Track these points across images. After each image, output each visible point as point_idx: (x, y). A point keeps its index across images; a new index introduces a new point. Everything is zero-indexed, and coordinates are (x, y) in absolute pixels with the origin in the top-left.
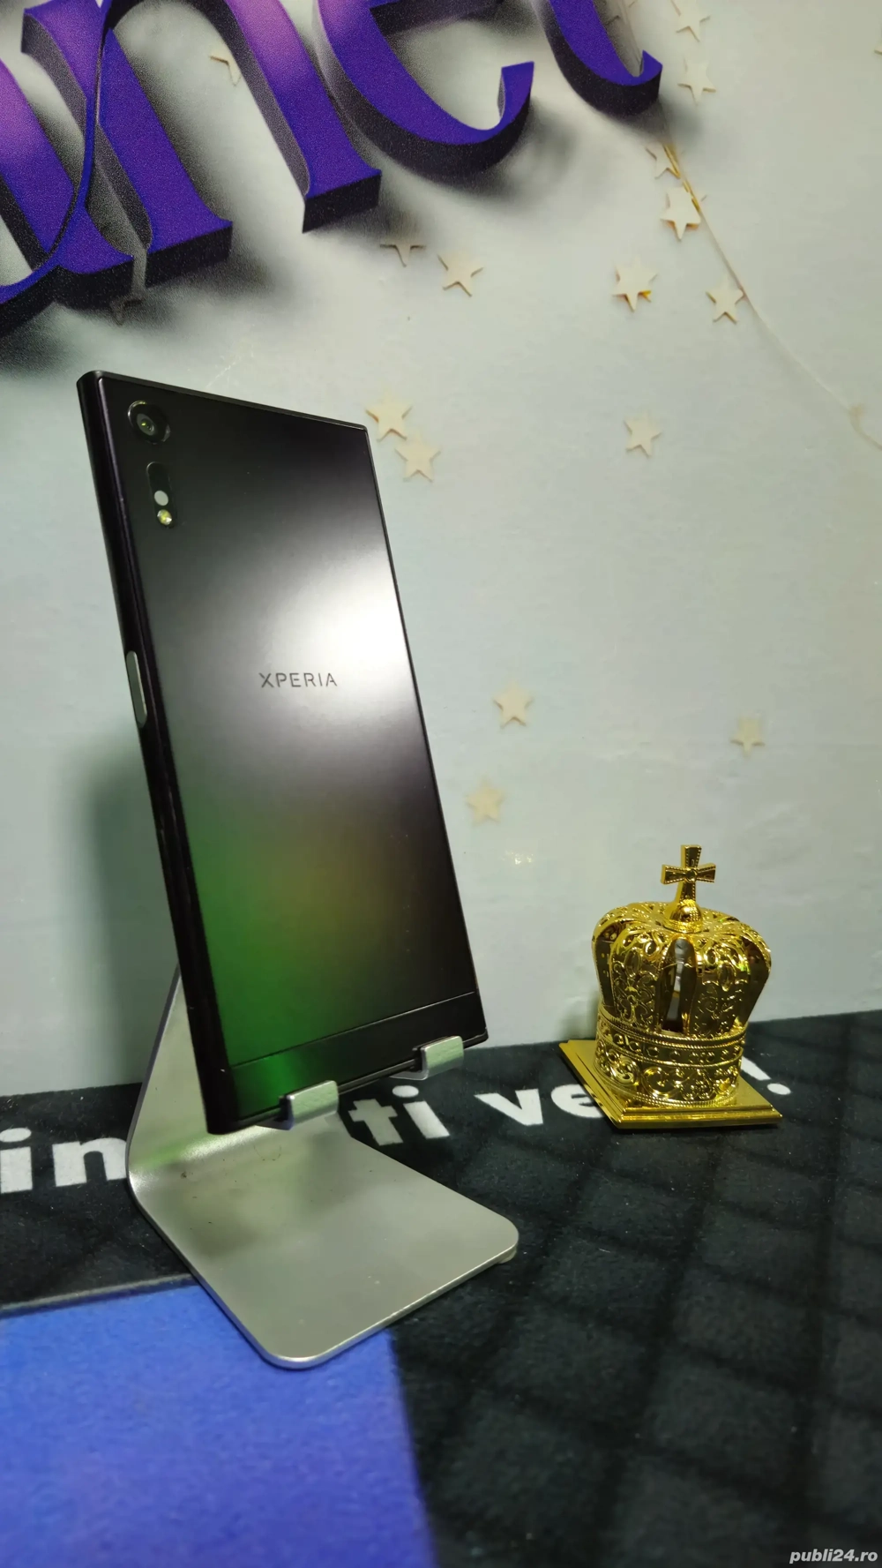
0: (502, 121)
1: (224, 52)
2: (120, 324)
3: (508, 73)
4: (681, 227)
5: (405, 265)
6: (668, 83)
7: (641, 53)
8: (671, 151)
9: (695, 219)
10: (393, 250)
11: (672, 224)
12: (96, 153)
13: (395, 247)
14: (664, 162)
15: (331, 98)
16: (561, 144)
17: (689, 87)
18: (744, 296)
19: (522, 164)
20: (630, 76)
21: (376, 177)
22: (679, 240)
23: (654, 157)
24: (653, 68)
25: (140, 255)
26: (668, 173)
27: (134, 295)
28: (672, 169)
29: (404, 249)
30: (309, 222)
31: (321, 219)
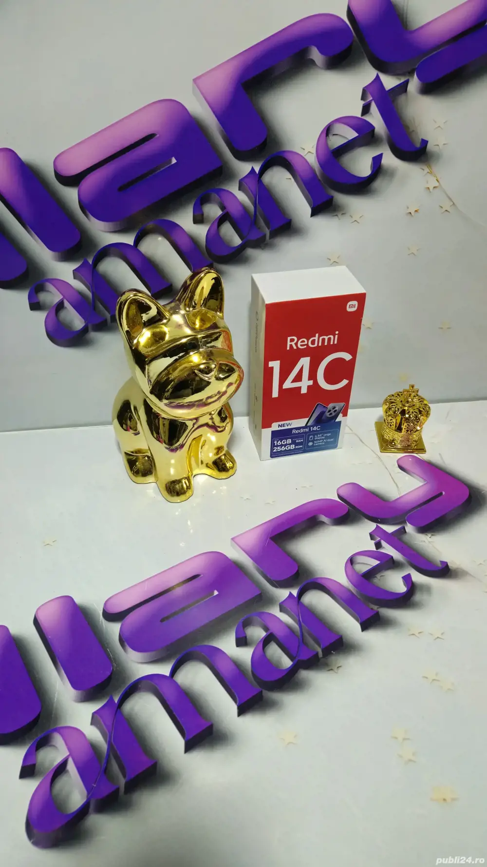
0: (372, 172)
1: (290, 176)
2: (263, 249)
3: (374, 159)
4: (431, 188)
5: (339, 219)
6: (430, 147)
7: (420, 141)
8: (429, 166)
9: (437, 184)
10: (336, 217)
11: (428, 188)
12: (257, 211)
13: (337, 215)
14: (427, 170)
15: (319, 180)
16: (391, 174)
17: (438, 145)
18: (454, 204)
19: (378, 184)
20: (416, 148)
21: (331, 198)
22: (430, 192)
23: (423, 170)
24: (425, 143)
25: (267, 232)
26: (428, 174)
27: (266, 242)
28: (429, 171)
29: (340, 215)
30: (313, 215)
31: (316, 211)
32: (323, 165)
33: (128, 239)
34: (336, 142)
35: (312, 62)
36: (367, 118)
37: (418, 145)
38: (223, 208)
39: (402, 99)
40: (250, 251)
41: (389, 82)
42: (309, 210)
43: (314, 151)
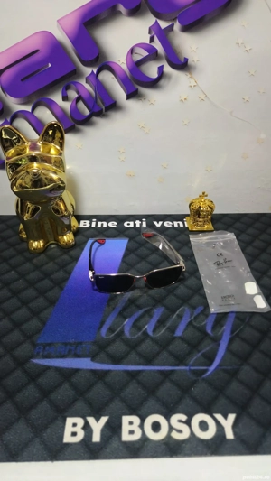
0: (158, 76)
2: (102, 118)
3: (159, 68)
4: (192, 86)
5: (143, 102)
6: (189, 62)
7: (184, 58)
8: (190, 73)
9: (195, 84)
10: (141, 101)
12: (97, 95)
14: (189, 75)
15: (130, 79)
16: (169, 77)
17: (194, 61)
18: (206, 96)
19: (162, 82)
21: (137, 90)
22: (192, 88)
23: (187, 75)
24: (186, 60)
25: (104, 108)
26: (190, 77)
30: (128, 99)
31: (129, 97)
32: (131, 70)
33: (28, 108)
34: (137, 58)
35: (120, 12)
36: (153, 44)
37: (183, 61)
38: (78, 93)
39: (171, 34)
40: (95, 119)
41: (163, 25)
42: (125, 96)
43: (125, 62)
